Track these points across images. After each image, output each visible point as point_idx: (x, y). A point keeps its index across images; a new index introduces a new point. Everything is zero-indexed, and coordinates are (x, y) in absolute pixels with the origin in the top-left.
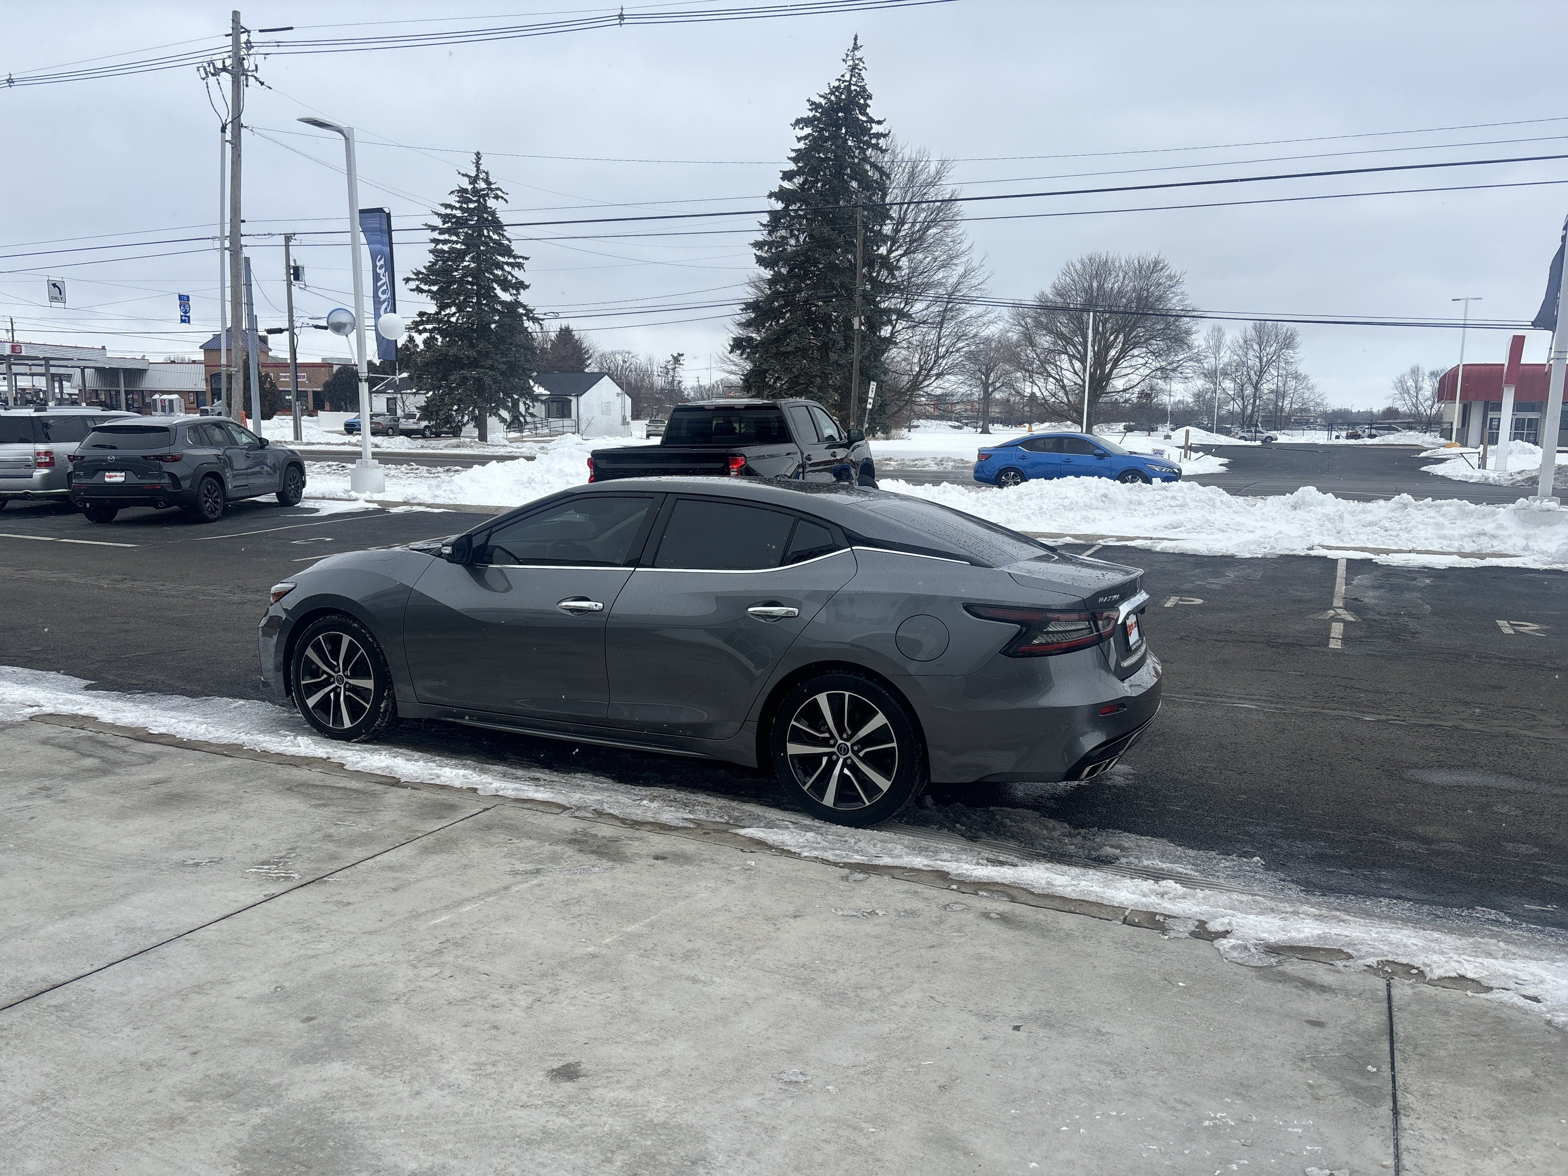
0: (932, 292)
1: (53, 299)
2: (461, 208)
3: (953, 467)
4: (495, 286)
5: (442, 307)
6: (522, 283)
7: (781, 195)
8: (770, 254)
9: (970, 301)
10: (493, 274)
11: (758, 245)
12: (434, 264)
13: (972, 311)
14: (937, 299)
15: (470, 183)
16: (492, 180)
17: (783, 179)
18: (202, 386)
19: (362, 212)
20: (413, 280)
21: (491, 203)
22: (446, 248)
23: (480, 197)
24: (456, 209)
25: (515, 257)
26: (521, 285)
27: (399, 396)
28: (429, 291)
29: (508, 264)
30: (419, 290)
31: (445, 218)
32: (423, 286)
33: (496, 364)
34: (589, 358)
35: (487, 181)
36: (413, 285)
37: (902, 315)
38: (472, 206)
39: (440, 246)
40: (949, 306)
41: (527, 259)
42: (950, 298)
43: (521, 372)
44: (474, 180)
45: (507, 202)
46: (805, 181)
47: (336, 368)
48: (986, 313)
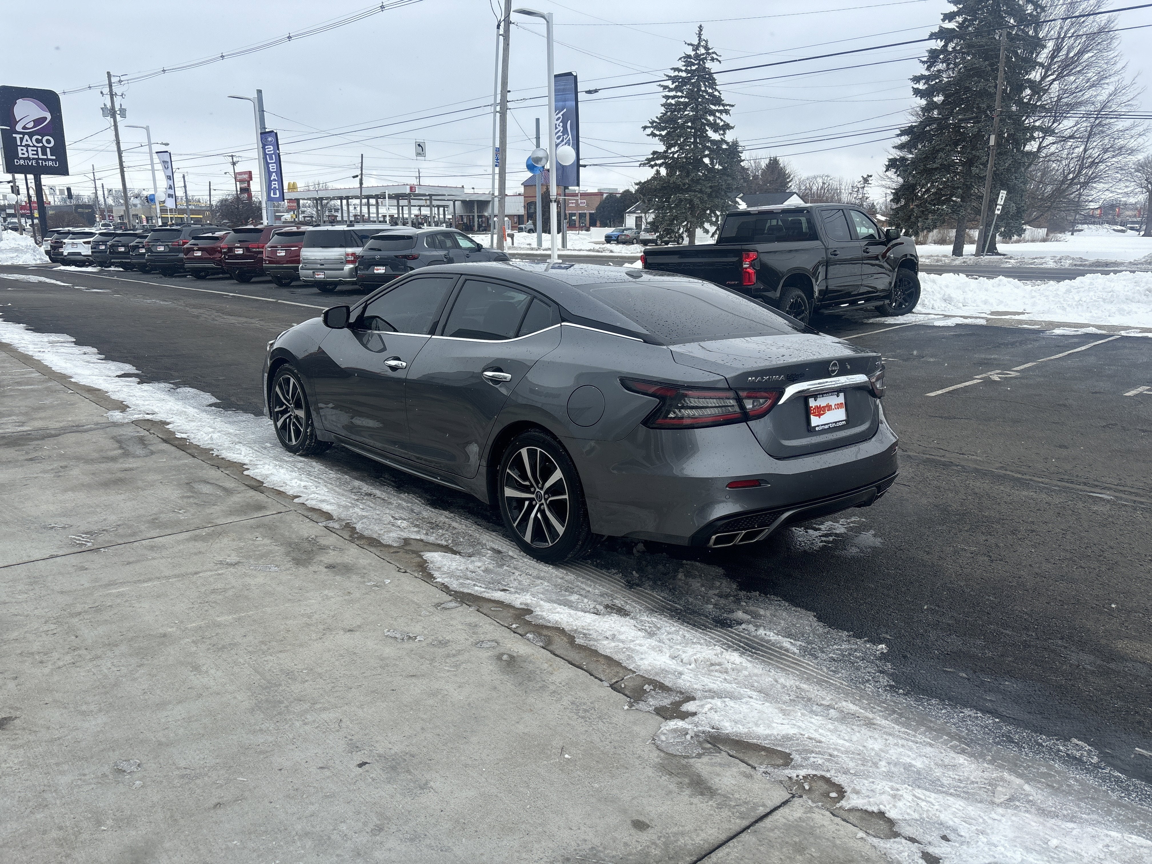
0: (1083, 109)
1: (418, 154)
2: (686, 71)
3: (1070, 264)
4: (707, 128)
5: (669, 147)
6: (728, 124)
7: (941, 34)
8: (926, 86)
9: (1119, 117)
10: (706, 120)
11: (917, 79)
12: (665, 114)
13: (1121, 124)
14: (1087, 115)
15: (693, 50)
16: (710, 46)
17: (943, 20)
18: (522, 211)
19: (556, 76)
20: (649, 127)
21: (709, 64)
22: (673, 102)
23: (700, 60)
24: (682, 71)
25: (724, 105)
26: (727, 127)
27: (643, 215)
28: (660, 135)
29: (718, 111)
30: (653, 135)
31: (673, 79)
32: (655, 132)
33: (704, 189)
34: (790, 181)
35: (706, 48)
36: (649, 131)
37: (1048, 131)
38: (694, 68)
39: (670, 101)
40: (1097, 122)
41: (733, 106)
42: (1099, 114)
43: (723, 193)
44: (696, 48)
45: (720, 62)
46: (965, 20)
47: (605, 195)
48: (1133, 126)
